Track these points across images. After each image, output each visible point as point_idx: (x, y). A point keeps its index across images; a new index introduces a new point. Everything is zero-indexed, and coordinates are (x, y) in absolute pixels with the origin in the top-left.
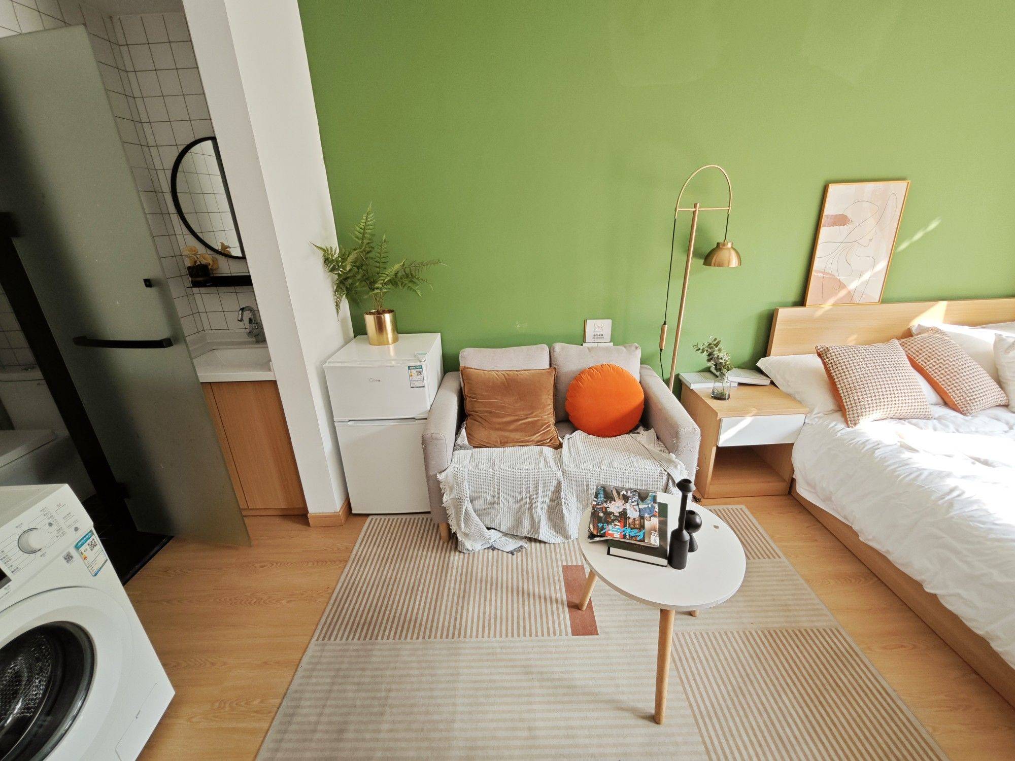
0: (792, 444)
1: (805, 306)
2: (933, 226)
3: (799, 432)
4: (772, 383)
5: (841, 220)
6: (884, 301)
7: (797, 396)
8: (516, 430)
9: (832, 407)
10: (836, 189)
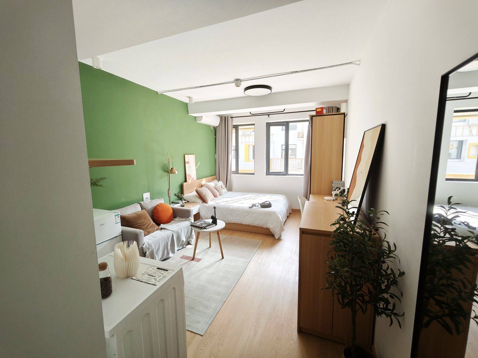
0: (199, 212)
1: (187, 182)
2: (199, 163)
3: (199, 209)
4: (188, 201)
5: (188, 163)
6: (197, 179)
7: (195, 202)
8: (150, 228)
9: (202, 202)
10: (186, 156)
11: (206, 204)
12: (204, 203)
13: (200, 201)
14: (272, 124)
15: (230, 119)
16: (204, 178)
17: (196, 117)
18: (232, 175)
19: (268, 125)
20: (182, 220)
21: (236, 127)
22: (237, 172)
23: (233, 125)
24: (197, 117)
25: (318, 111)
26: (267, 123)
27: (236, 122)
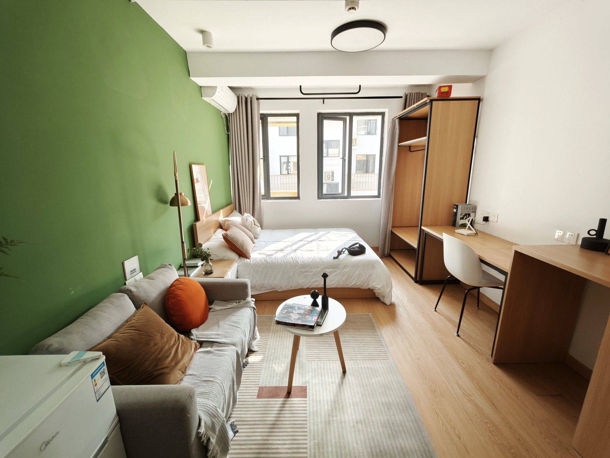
1: (200, 220)
2: (211, 182)
5: (198, 181)
6: (213, 212)
9: (238, 256)
10: (194, 167)
11: (248, 260)
12: (242, 259)
13: (233, 255)
14: (326, 116)
15: (255, 102)
16: (221, 210)
17: (201, 87)
18: (262, 201)
19: (320, 116)
20: (229, 306)
21: (264, 118)
22: (267, 196)
23: (261, 114)
24: (204, 87)
25: (442, 91)
26: (319, 114)
27: (265, 108)
